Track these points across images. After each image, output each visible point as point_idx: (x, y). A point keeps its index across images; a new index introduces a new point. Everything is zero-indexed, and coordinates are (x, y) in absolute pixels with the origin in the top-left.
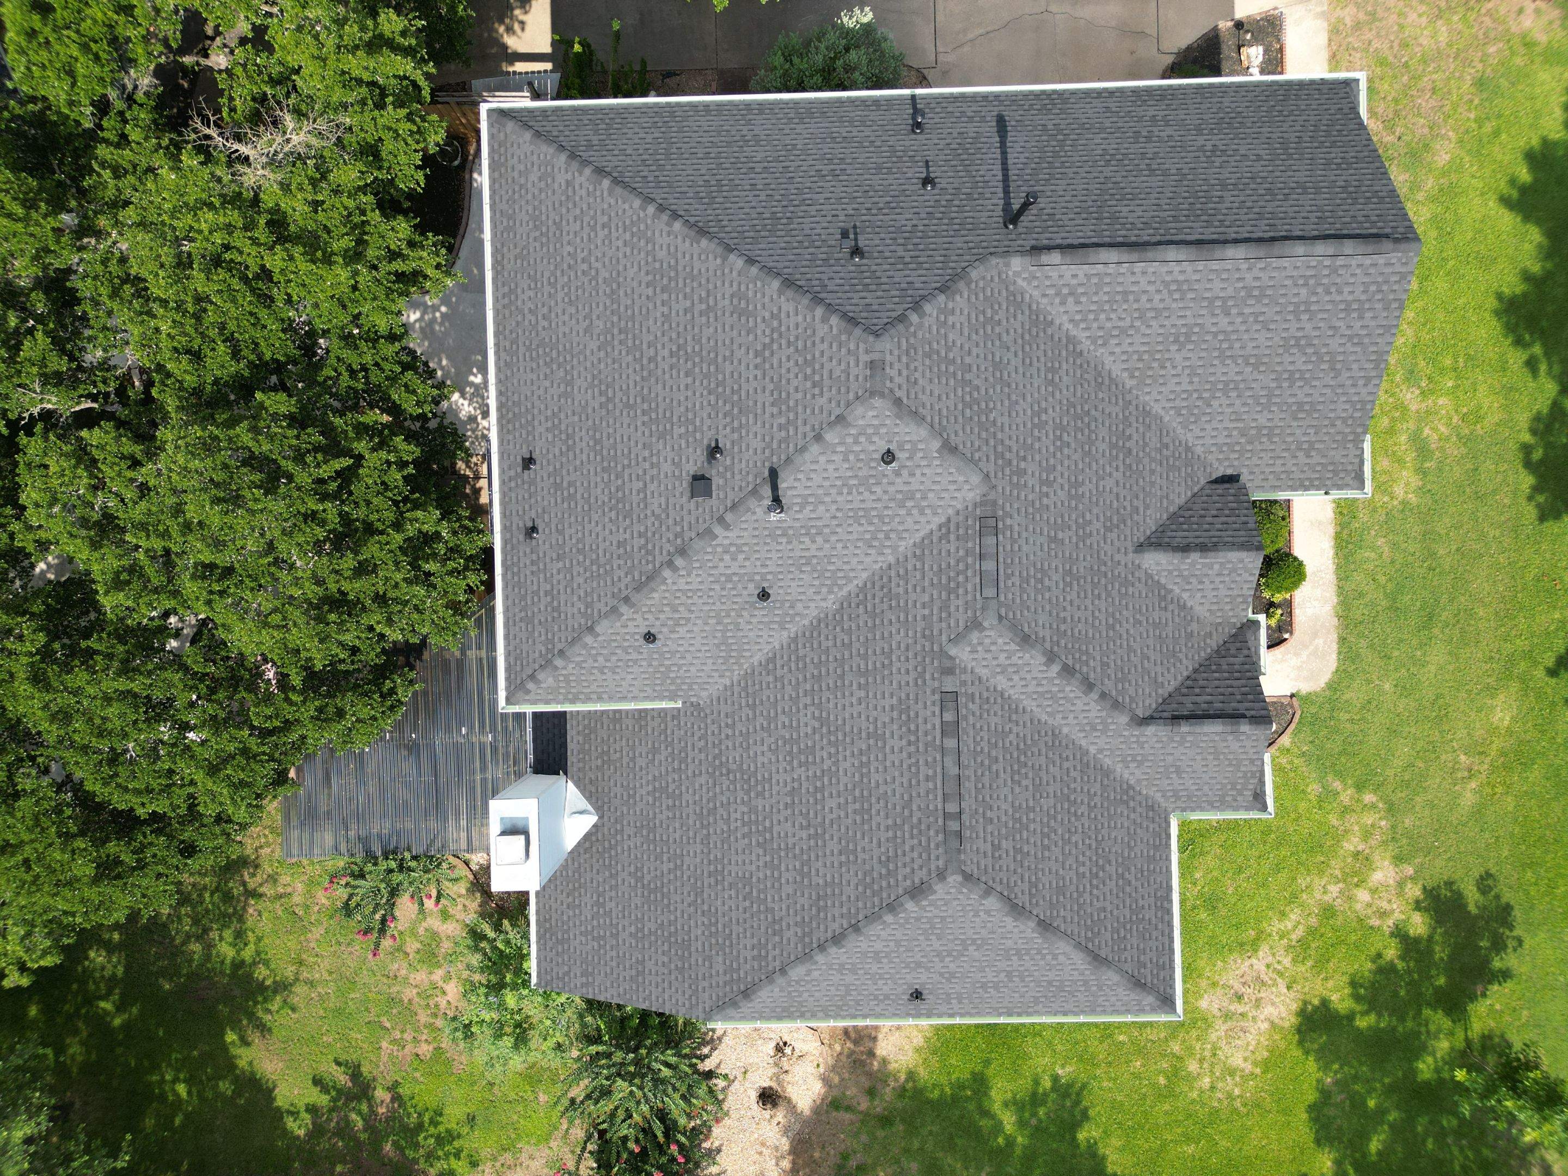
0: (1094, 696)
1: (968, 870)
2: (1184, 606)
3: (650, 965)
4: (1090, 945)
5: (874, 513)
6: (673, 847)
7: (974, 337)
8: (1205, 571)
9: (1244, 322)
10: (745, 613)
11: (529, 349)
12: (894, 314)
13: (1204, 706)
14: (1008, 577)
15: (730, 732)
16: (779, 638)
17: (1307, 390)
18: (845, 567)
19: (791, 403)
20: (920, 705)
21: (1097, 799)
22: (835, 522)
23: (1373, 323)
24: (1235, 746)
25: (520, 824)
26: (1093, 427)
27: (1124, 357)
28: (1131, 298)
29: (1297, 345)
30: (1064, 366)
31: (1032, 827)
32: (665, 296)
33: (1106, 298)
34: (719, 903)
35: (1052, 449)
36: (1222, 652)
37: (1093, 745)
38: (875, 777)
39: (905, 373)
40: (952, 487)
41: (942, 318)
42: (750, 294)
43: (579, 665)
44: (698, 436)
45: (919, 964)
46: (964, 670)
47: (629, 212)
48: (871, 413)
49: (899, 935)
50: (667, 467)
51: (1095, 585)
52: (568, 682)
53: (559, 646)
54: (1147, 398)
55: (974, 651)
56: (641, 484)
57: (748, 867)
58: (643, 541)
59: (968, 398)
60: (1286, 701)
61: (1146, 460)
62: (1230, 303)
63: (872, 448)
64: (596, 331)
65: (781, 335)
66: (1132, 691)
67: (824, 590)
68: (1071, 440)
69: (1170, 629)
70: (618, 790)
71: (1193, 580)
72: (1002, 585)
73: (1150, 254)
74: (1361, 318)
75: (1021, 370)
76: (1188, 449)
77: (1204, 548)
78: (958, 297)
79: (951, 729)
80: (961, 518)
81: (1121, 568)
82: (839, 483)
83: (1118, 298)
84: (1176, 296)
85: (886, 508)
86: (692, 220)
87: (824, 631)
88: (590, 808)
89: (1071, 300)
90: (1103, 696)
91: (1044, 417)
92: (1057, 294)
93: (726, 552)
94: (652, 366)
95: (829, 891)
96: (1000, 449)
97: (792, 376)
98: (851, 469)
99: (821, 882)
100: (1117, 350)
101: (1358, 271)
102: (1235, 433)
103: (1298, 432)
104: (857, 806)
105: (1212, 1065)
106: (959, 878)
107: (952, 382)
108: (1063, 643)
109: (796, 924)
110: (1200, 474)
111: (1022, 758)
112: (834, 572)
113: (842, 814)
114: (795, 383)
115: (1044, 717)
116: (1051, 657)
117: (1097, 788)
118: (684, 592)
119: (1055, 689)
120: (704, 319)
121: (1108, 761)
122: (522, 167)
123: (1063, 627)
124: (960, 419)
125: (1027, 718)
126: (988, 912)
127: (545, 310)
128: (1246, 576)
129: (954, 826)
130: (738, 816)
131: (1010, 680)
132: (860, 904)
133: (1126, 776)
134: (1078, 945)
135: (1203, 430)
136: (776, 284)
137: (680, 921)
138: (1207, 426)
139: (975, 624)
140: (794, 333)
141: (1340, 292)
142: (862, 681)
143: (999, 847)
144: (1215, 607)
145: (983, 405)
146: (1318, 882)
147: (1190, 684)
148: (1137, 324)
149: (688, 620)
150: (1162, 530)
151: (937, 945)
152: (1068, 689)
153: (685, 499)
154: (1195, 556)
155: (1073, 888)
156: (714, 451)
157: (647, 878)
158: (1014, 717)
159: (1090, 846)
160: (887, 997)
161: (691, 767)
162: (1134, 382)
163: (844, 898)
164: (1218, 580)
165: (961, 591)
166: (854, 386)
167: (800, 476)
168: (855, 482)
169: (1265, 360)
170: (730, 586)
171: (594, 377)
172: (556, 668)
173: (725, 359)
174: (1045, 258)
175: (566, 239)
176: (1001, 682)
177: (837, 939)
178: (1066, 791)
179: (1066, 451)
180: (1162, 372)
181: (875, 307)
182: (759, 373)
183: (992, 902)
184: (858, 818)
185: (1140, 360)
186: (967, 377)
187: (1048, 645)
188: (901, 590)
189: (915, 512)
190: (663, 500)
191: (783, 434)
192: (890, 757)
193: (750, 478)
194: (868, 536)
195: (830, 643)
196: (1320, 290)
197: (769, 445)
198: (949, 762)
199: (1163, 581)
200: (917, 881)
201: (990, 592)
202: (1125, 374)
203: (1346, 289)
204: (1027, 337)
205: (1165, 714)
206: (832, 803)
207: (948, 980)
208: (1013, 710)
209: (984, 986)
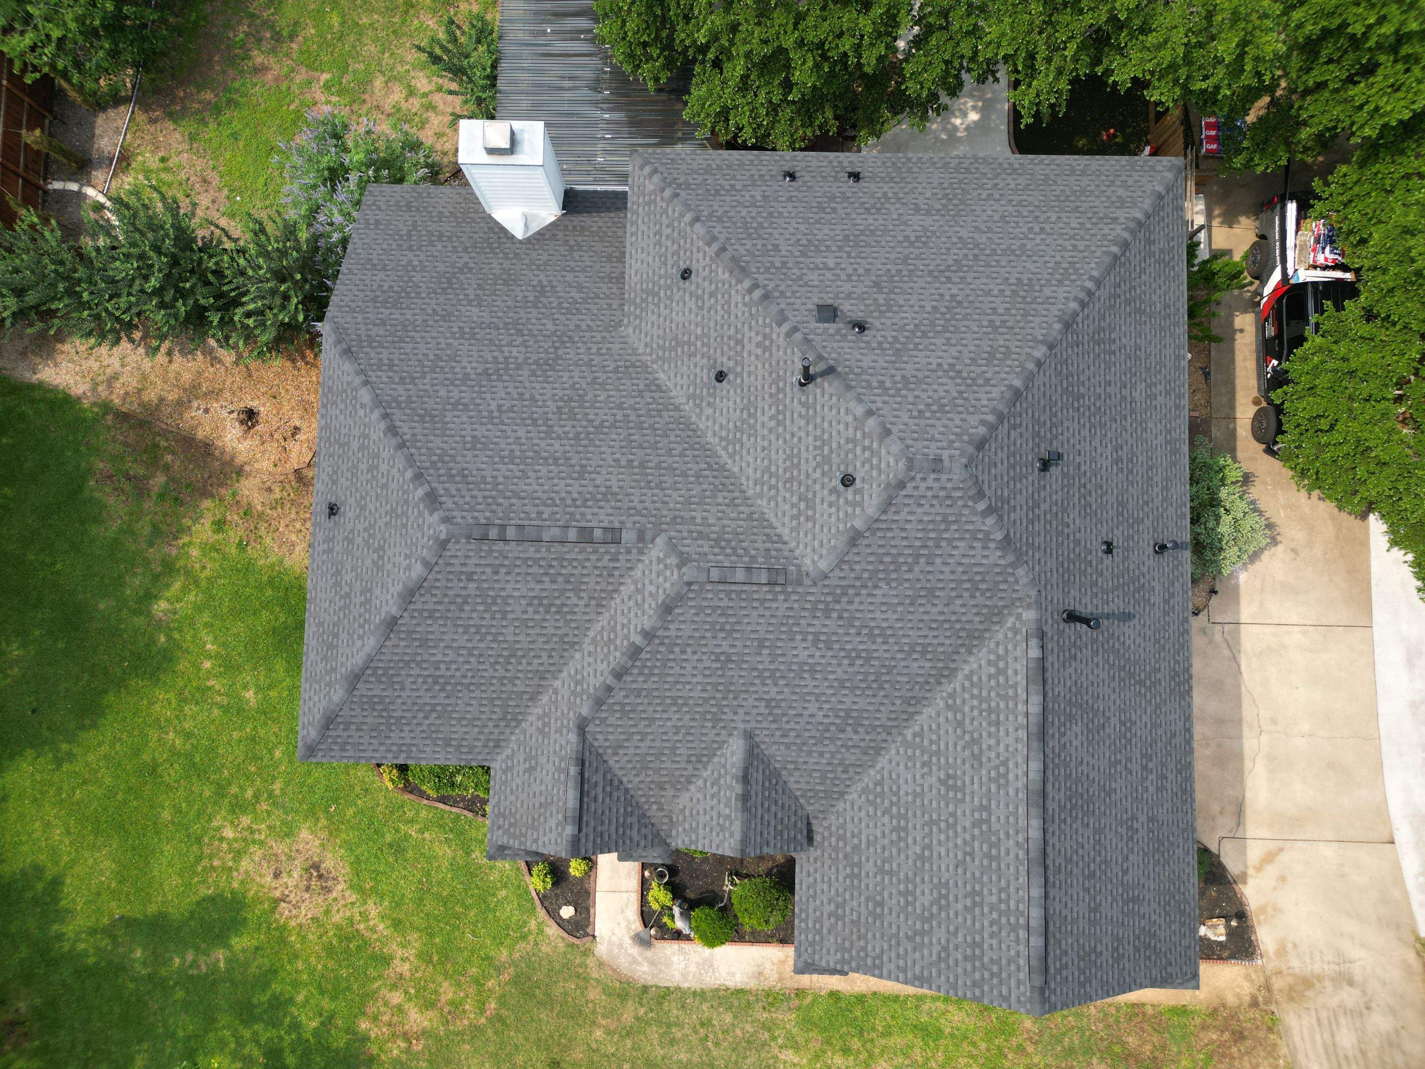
0: (610, 680)
1: (450, 546)
2: (690, 782)
3: (381, 275)
4: (369, 672)
5: (795, 473)
6: (489, 299)
7: (961, 569)
8: (723, 800)
9: (965, 843)
10: (705, 361)
11: (961, 182)
12: (986, 487)
13: (593, 793)
14: (728, 593)
15: (594, 351)
16: (679, 395)
17: (896, 909)
18: (744, 451)
19: (904, 392)
20: (610, 511)
21: (509, 687)
22: (788, 437)
23: (960, 970)
24: (552, 823)
25: (518, 148)
26: (868, 692)
27: (934, 727)
28: (993, 729)
29: (941, 896)
30: (928, 665)
31: (487, 616)
32: (1008, 293)
33: (993, 704)
34: (434, 334)
35: (848, 647)
36: (644, 820)
37: (562, 684)
38: (544, 470)
39: (929, 494)
40: (816, 543)
41: (980, 536)
42: (1009, 362)
43: (665, 211)
44: (876, 314)
45: (363, 508)
46: (641, 552)
47: (1086, 267)
48: (891, 460)
49: (393, 486)
50: (847, 287)
51: (715, 686)
52: (649, 204)
53: (683, 194)
54: (893, 752)
55: (659, 561)
56: (831, 265)
57: (466, 359)
58: (778, 265)
59: (901, 560)
60: (589, 930)
61: (832, 748)
62: (984, 827)
63: (858, 464)
64: (977, 236)
65: (968, 386)
66: (611, 720)
67: (724, 434)
68: (856, 668)
69: (668, 765)
70: (545, 257)
71: (715, 789)
72: (721, 587)
73: (1035, 745)
74: (966, 958)
75: (926, 617)
76: (842, 794)
77: (745, 798)
78: (999, 553)
79: (586, 536)
80: (786, 553)
81: (730, 716)
82: (826, 436)
83: (993, 717)
84: (993, 773)
85: (800, 484)
86: (1079, 319)
87: (684, 435)
88: (530, 233)
89: (993, 670)
90: (609, 689)
92: (999, 658)
93: (765, 336)
94: (943, 279)
95: (439, 425)
96: (851, 591)
97: (930, 393)
98: (839, 446)
99: (448, 419)
100: (942, 719)
101: (1012, 953)
102: (856, 841)
103: (855, 903)
104: (517, 453)
105: (245, 840)
106: (443, 536)
107: (918, 543)
108: (662, 649)
109: (409, 397)
110: (817, 806)
111: (553, 609)
112: (740, 441)
113: (511, 440)
114: (924, 395)
115: (591, 634)
116: (649, 635)
117: (520, 687)
118: (728, 302)
119: (618, 642)
120: (985, 323)
121: (545, 699)
122: (1130, 183)
123: (677, 650)
124: (881, 551)
125: (593, 616)
126: (409, 568)
127: (997, 196)
128: (716, 841)
129: (493, 533)
130: (515, 354)
131: (630, 598)
132: (424, 451)
133: (530, 718)
134: (370, 659)
135: (860, 808)
136: (1018, 383)
137: (420, 301)
138: (863, 813)
139: (684, 560)
140: (971, 397)
141: (992, 935)
142: (636, 463)
143: (470, 580)
144: (687, 813)
145: (894, 576)
146: (411, 953)
147: (613, 783)
148: (967, 737)
149: (701, 308)
150: (766, 762)
151: (381, 523)
152: (618, 654)
153: (816, 300)
154: (739, 789)
155: (426, 657)
156: (861, 327)
157: (462, 277)
158: (593, 602)
159: (465, 677)
160: (335, 482)
161: (563, 317)
162: (909, 737)
163: (431, 438)
164: (714, 814)
165: (716, 550)
166: (919, 444)
167: (834, 399)
168: (826, 452)
169: (927, 866)
170: (732, 343)
171: (934, 232)
172: (662, 190)
173: (948, 339)
174: (1034, 642)
175: (1063, 215)
176: (627, 590)
177: (392, 430)
178: (520, 653)
179: (846, 662)
180: (918, 765)
181: (993, 471)
182: (934, 366)
183: (418, 570)
184: (506, 453)
185: (931, 742)
186: (922, 560)
187: (660, 633)
188: (720, 500)
189: (795, 511)
190: (817, 283)
191: (875, 384)
192: (562, 483)
193: (834, 355)
194: (773, 469)
195: (672, 438)
196: (995, 915)
197: (864, 372)
198: (555, 532)
199: (716, 760)
200: (443, 499)
201: (715, 575)
202: (917, 728)
203: (994, 942)
204: (958, 626)
205: (587, 754)
206: (521, 432)
207: (346, 538)
208: (600, 603)
209: (338, 572)
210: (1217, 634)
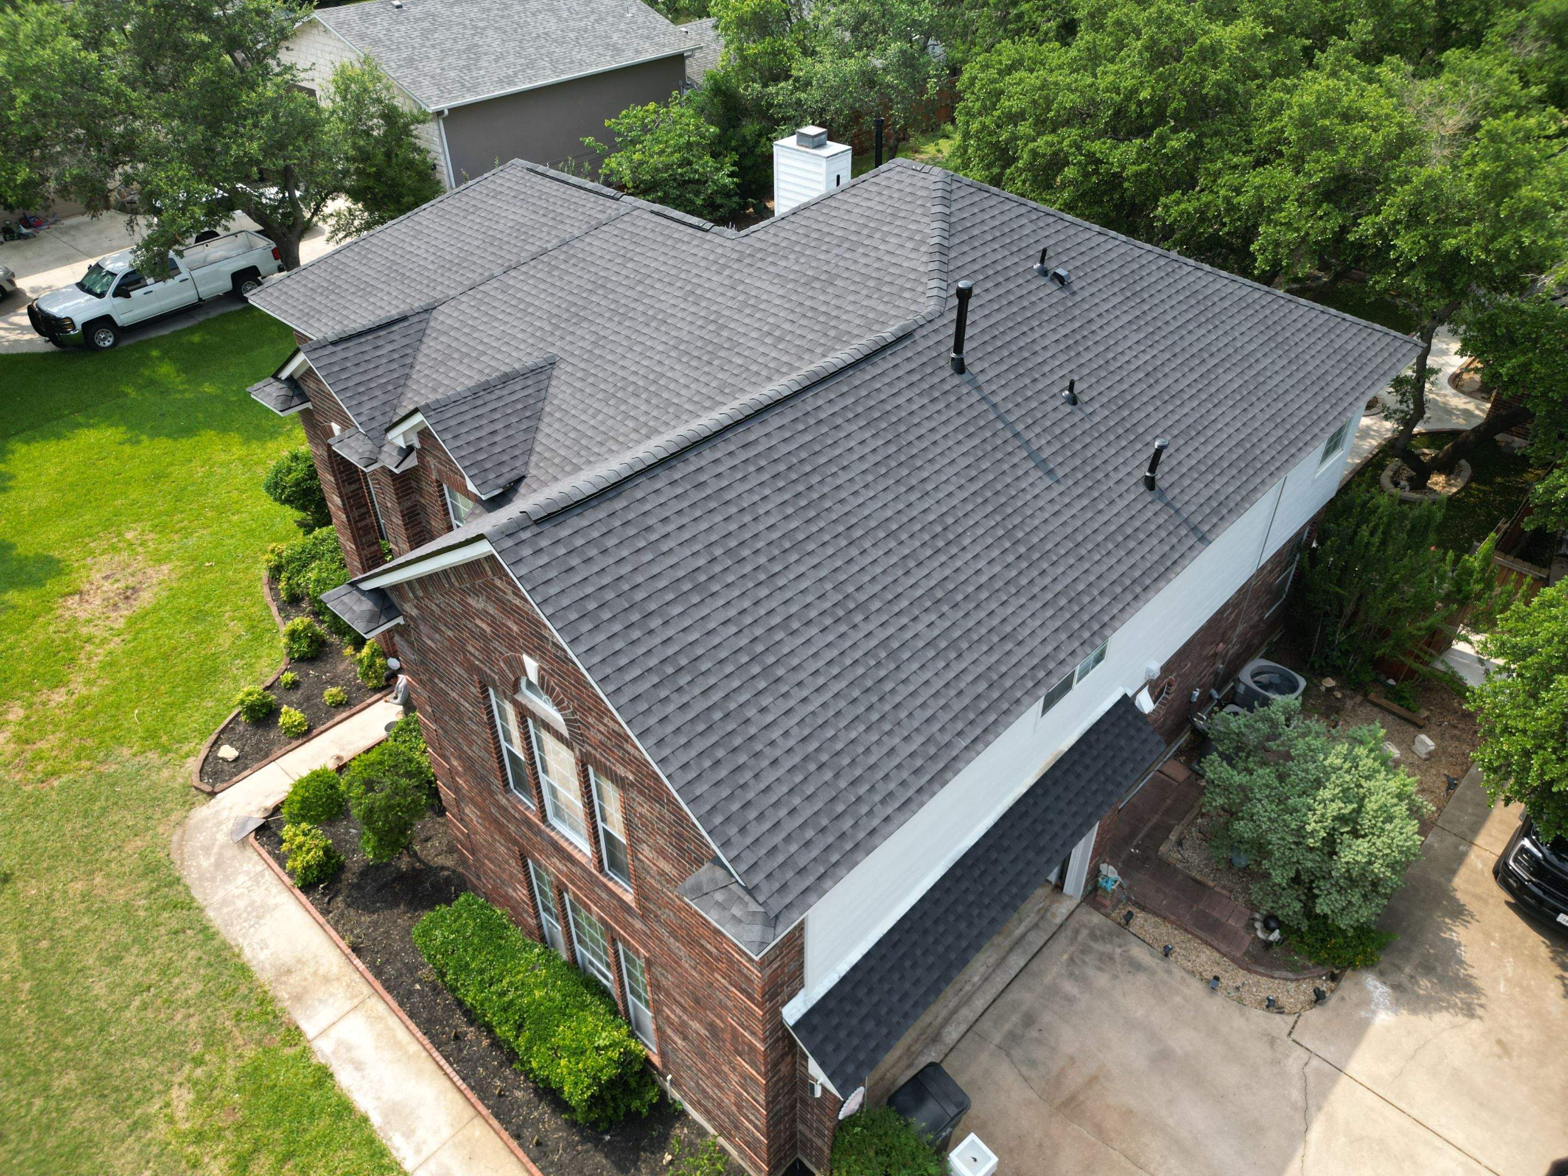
26: (694, 362)
30: (774, 354)
35: (714, 308)
59: (827, 239)
66: (464, 306)
69: (463, 368)
75: (808, 303)
81: (556, 339)
91: (747, 311)
96: (759, 255)
107: (854, 228)
108: (562, 257)
179: (700, 322)
186: (846, 245)
187: (574, 242)
204: (833, 323)
210: (1294, 1061)
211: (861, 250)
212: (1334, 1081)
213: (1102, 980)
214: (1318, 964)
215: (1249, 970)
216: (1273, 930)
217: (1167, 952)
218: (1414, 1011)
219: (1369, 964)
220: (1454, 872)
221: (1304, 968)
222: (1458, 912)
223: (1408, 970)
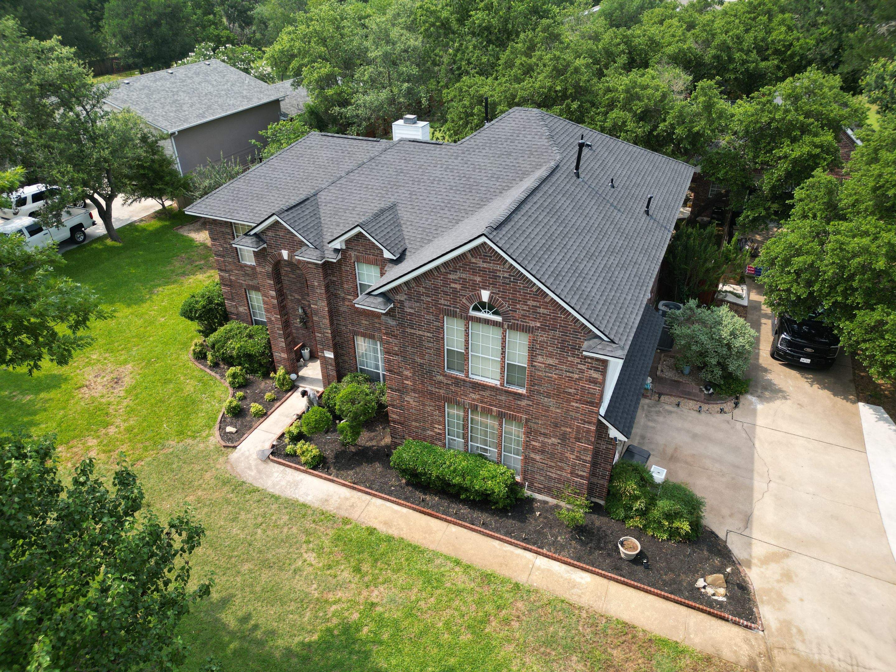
4: (243, 177)
39: (520, 117)
41: (539, 134)
66: (333, 191)
76: (429, 241)
81: (390, 196)
90: (340, 177)
91: (478, 170)
96: (471, 150)
110: (414, 246)
111: (336, 163)
123: (380, 165)
124: (491, 136)
146: (125, 425)
150: (397, 217)
158: (354, 162)
187: (376, 158)
204: (518, 169)
210: (738, 426)
211: (517, 142)
212: (755, 429)
213: (661, 419)
214: (729, 396)
215: (708, 404)
216: (709, 390)
217: (678, 405)
218: (768, 402)
219: (746, 392)
220: (758, 359)
221: (726, 398)
222: (766, 370)
223: (759, 391)
